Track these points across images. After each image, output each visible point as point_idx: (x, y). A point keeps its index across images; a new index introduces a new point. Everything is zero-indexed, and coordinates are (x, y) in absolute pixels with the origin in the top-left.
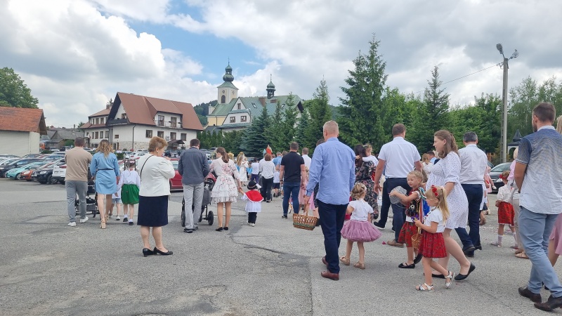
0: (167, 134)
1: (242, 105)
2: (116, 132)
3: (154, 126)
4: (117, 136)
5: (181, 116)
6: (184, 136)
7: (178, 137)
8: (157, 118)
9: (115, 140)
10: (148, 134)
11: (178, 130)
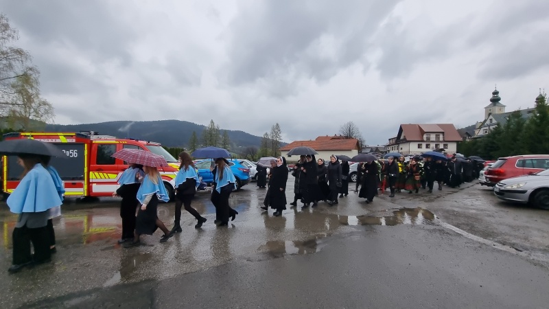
0: (433, 145)
2: (401, 146)
3: (423, 141)
4: (401, 149)
5: (443, 133)
6: (445, 146)
7: (441, 146)
8: (425, 136)
9: (400, 151)
10: (419, 146)
11: (441, 142)
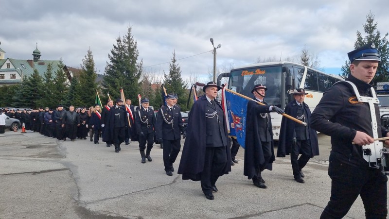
1: (11, 65)
